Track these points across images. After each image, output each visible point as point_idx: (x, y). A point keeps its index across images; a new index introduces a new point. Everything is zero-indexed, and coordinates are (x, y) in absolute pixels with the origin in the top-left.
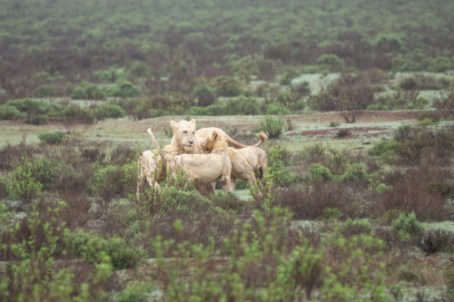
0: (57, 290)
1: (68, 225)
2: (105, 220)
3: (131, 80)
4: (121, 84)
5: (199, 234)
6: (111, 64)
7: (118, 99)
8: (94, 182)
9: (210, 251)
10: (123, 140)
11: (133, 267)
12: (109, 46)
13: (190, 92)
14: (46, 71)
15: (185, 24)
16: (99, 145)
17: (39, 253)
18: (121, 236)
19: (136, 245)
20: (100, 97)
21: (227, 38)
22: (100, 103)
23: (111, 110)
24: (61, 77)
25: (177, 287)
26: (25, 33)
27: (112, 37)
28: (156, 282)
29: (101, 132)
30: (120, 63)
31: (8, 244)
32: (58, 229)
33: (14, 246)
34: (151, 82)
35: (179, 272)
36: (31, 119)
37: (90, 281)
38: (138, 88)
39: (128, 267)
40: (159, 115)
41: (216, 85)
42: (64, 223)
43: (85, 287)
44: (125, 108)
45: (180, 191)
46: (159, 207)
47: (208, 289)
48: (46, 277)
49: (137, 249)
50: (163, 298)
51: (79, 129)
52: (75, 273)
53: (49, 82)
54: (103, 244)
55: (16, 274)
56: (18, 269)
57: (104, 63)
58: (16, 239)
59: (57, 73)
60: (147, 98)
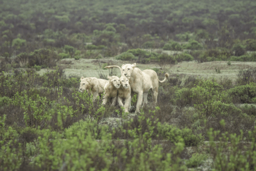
0: (153, 156)
1: (160, 120)
2: (181, 119)
3: (198, 40)
4: (191, 42)
5: (234, 128)
6: (186, 31)
7: (190, 51)
8: (175, 97)
9: (240, 138)
10: (191, 74)
11: (196, 146)
12: (185, 20)
13: (230, 47)
14: (150, 34)
15: (229, 9)
16: (178, 76)
17: (144, 136)
18: (189, 128)
19: (198, 133)
20: (179, 49)
21: (253, 17)
22: (179, 52)
23: (185, 56)
24: (158, 37)
25: (221, 158)
26: (139, 12)
27: (187, 15)
28: (209, 154)
29: (179, 69)
30: (191, 30)
31: (127, 130)
32: (155, 122)
33: (130, 131)
34: (209, 42)
35: (222, 149)
36: (141, 61)
37: (172, 152)
38: (201, 44)
39: (193, 145)
40: (212, 60)
41: (246, 44)
42: (158, 119)
43: (169, 155)
44: (194, 56)
45: (223, 104)
46: (211, 112)
47: (239, 160)
48: (147, 149)
49: (198, 135)
50: (212, 163)
51: (167, 67)
52: (163, 147)
53: (151, 40)
54: (179, 132)
55: (130, 147)
56: (132, 144)
57: (182, 30)
58: (131, 127)
59: (156, 35)
60: (206, 51)
